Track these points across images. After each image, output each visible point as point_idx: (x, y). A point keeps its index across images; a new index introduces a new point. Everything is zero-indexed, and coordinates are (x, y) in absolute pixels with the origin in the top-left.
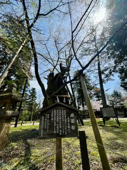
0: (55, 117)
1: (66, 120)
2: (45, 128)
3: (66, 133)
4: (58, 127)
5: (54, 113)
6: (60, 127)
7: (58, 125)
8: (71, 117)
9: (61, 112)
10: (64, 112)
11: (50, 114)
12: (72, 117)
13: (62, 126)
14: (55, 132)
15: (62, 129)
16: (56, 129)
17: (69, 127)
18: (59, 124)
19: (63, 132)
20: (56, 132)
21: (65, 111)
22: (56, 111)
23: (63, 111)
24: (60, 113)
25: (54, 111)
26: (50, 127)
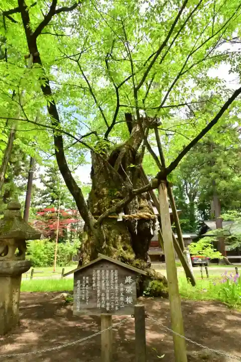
0: (99, 282)
1: (116, 288)
2: (83, 299)
3: (117, 308)
4: (103, 298)
5: (96, 274)
6: (108, 298)
7: (103, 295)
8: (126, 282)
9: (110, 274)
10: (114, 274)
11: (91, 277)
12: (128, 283)
13: (110, 296)
14: (99, 306)
15: (109, 301)
16: (101, 301)
17: (122, 299)
18: (105, 294)
19: (112, 306)
20: (101, 305)
21: (116, 271)
22: (101, 271)
23: (112, 271)
24: (107, 275)
25: (96, 271)
26: (90, 298)
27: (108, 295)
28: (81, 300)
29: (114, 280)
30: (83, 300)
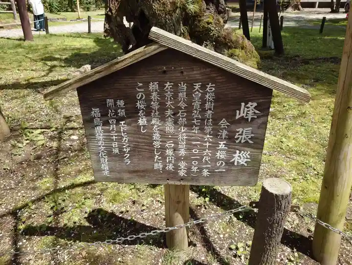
0: (155, 115)
1: (209, 129)
2: (116, 151)
3: (205, 173)
4: (169, 152)
5: (148, 94)
6: (182, 152)
7: (169, 144)
8: (238, 117)
10: (203, 95)
11: (131, 100)
12: (243, 120)
13: (188, 149)
14: (158, 166)
15: (186, 159)
16: (164, 157)
17: (221, 155)
18: (176, 143)
19: (195, 169)
20: (165, 166)
21: (210, 87)
22: (162, 86)
23: (197, 86)
24: (182, 95)
25: (146, 84)
26: (135, 150)
27: (182, 146)
28: (110, 153)
29: (203, 111)
30: (116, 155)
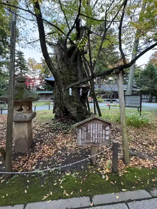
0: (91, 130)
1: (101, 132)
3: (101, 142)
4: (94, 138)
5: (90, 126)
6: (96, 138)
9: (98, 126)
10: (100, 126)
11: (87, 127)
12: (107, 130)
13: (97, 137)
14: (91, 141)
16: (92, 139)
17: (104, 138)
18: (95, 135)
19: (99, 141)
20: (93, 141)
21: (101, 124)
22: (93, 124)
23: (99, 124)
24: (96, 126)
25: (90, 124)
26: (87, 138)
27: (96, 136)
28: (82, 139)
29: (100, 129)
30: (83, 139)
